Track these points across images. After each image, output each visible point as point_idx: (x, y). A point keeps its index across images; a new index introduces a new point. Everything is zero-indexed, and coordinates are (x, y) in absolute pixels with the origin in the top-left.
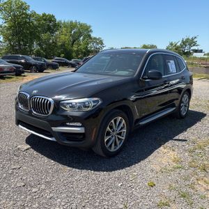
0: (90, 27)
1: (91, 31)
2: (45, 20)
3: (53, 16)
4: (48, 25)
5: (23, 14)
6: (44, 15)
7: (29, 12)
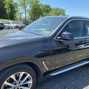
0: (65, 10)
1: (65, 12)
2: (46, 7)
3: (49, 6)
4: (47, 9)
5: (37, 4)
6: (46, 5)
7: (39, 4)
